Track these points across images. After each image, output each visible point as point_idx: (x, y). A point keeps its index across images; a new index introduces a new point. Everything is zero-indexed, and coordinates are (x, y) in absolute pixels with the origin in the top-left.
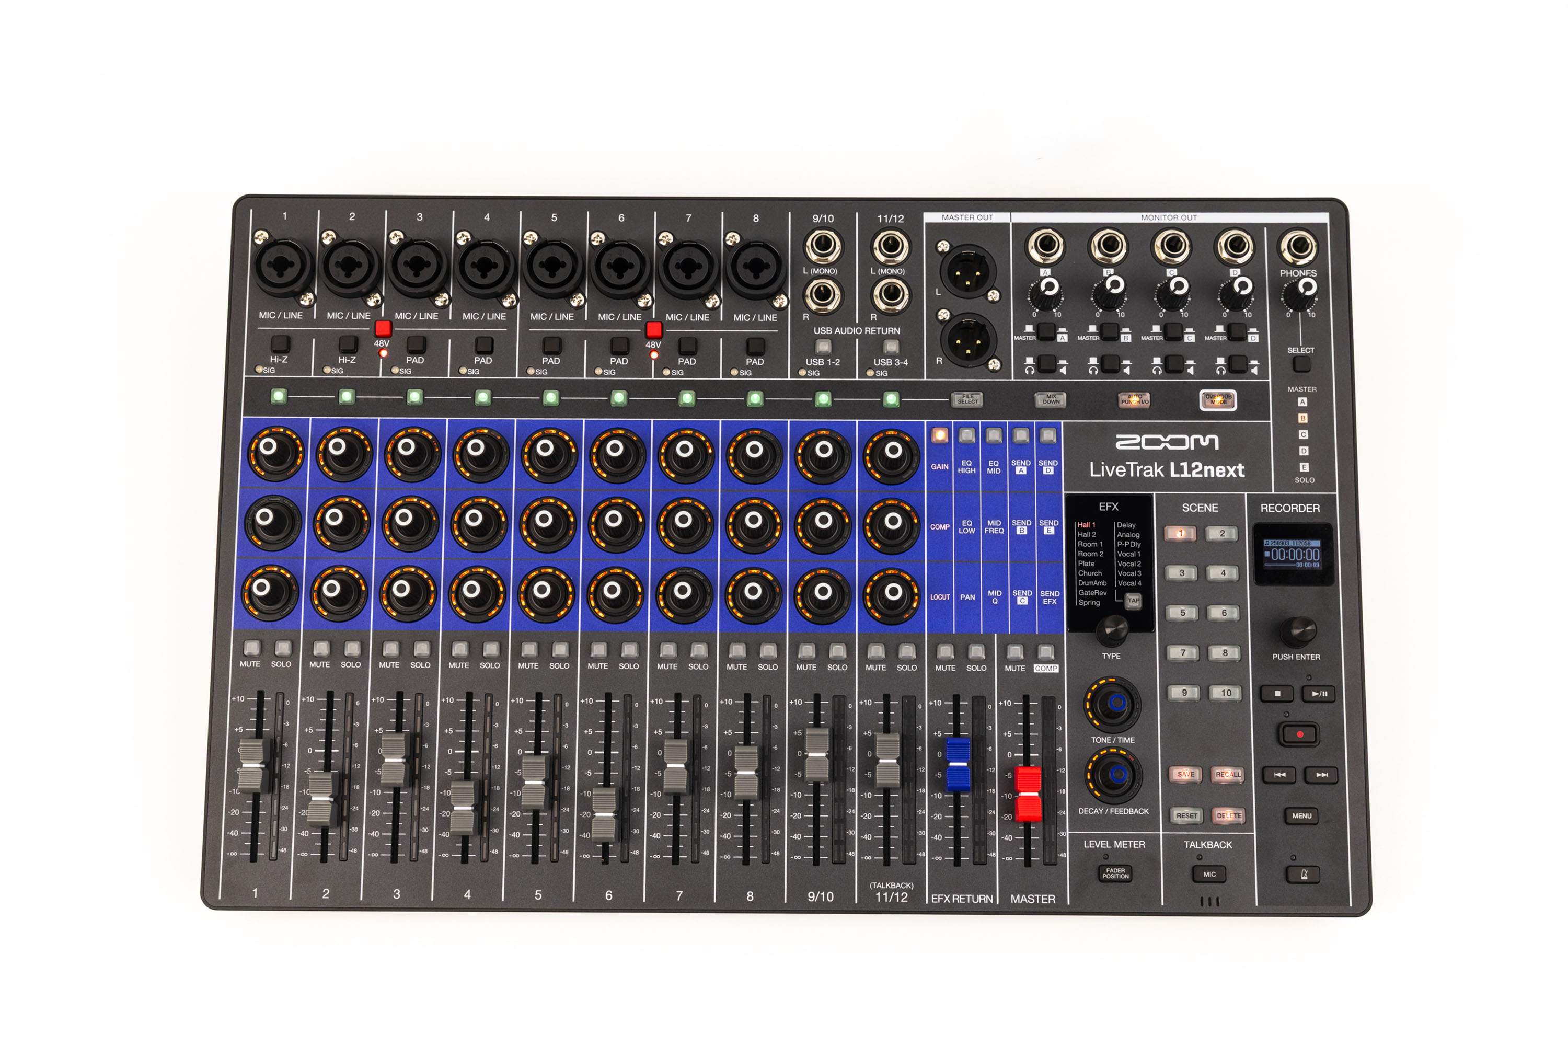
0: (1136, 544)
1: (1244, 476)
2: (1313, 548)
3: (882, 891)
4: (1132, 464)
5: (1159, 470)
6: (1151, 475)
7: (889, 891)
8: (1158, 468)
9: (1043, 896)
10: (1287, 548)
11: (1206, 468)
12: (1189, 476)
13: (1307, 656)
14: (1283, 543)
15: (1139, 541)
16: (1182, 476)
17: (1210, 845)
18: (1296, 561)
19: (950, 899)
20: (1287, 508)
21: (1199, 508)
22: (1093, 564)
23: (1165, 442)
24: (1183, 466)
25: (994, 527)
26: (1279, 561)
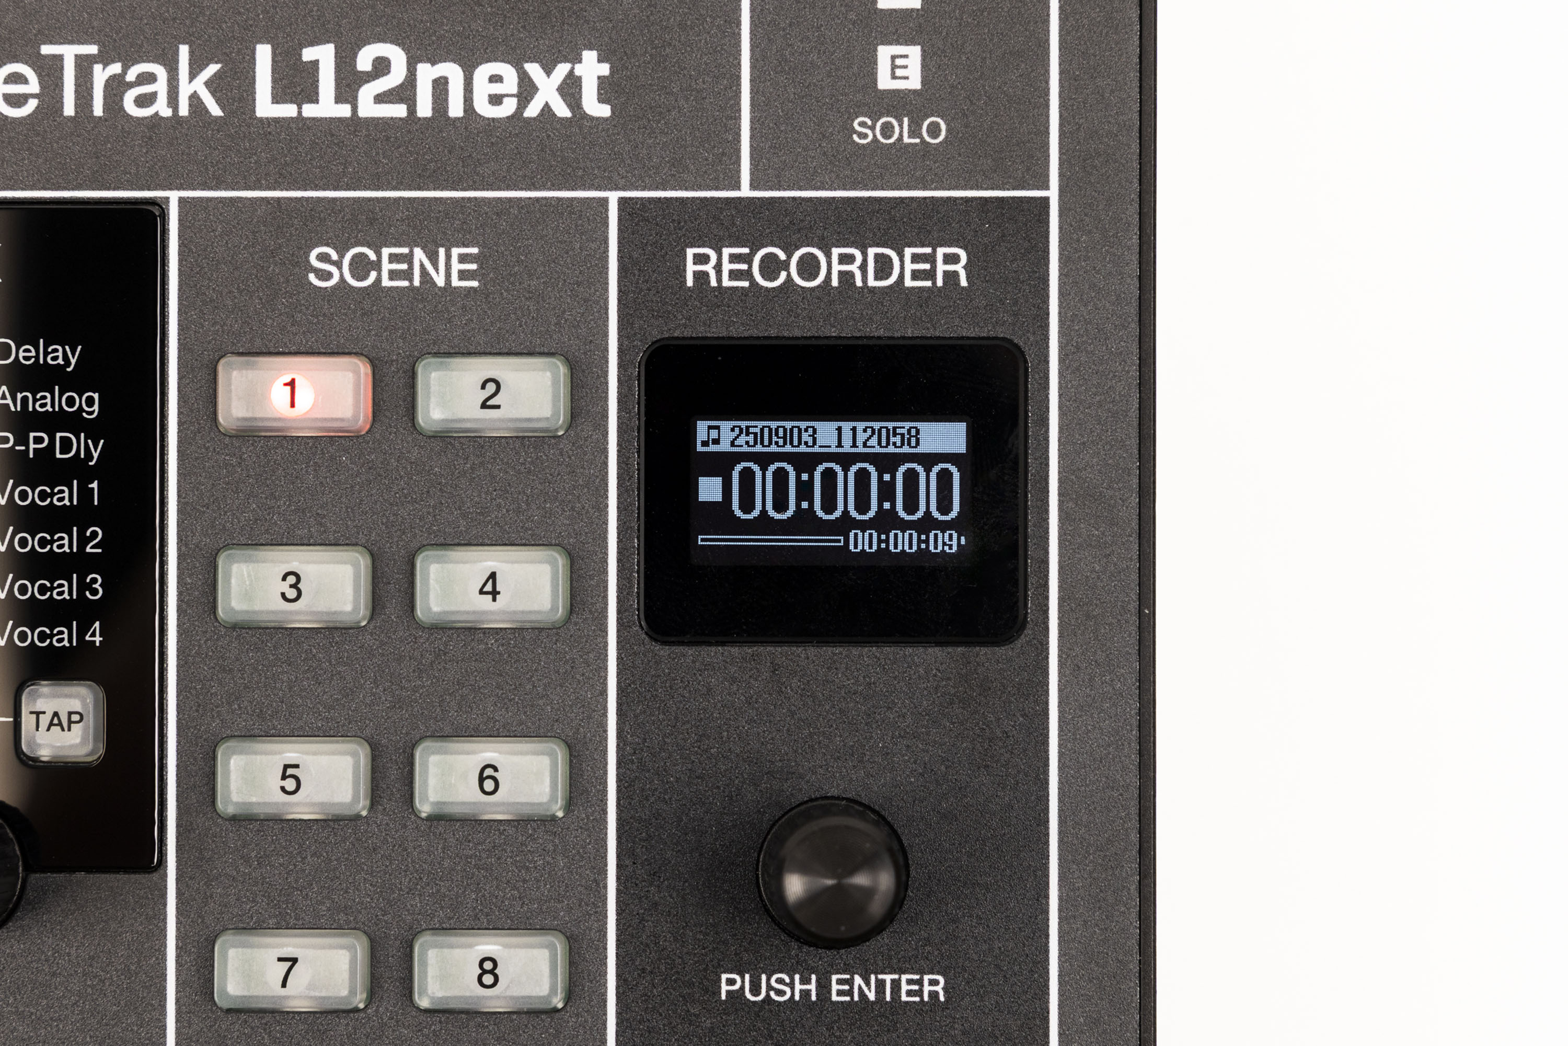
0: (79, 444)
1: (604, 111)
2: (928, 460)
4: (69, 52)
5: (199, 85)
6: (162, 108)
8: (192, 76)
10: (805, 462)
11: (426, 73)
12: (344, 111)
13: (881, 985)
14: (787, 437)
15: (93, 430)
16: (309, 110)
18: (845, 524)
20: (809, 267)
21: (386, 266)
24: (315, 63)
26: (764, 524)
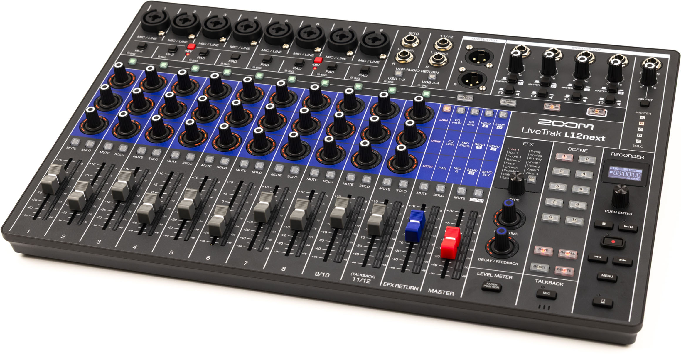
0: (539, 159)
1: (604, 141)
2: (637, 173)
3: (357, 277)
4: (545, 130)
5: (559, 134)
6: (554, 135)
7: (361, 278)
8: (558, 133)
9: (447, 292)
10: (623, 171)
11: (584, 136)
12: (575, 138)
13: (624, 213)
14: (621, 169)
15: (541, 158)
16: (571, 137)
17: (550, 283)
18: (627, 177)
19: (394, 286)
20: (626, 155)
21: (577, 150)
22: (514, 164)
23: (565, 124)
24: (572, 134)
25: (465, 144)
26: (617, 175)
